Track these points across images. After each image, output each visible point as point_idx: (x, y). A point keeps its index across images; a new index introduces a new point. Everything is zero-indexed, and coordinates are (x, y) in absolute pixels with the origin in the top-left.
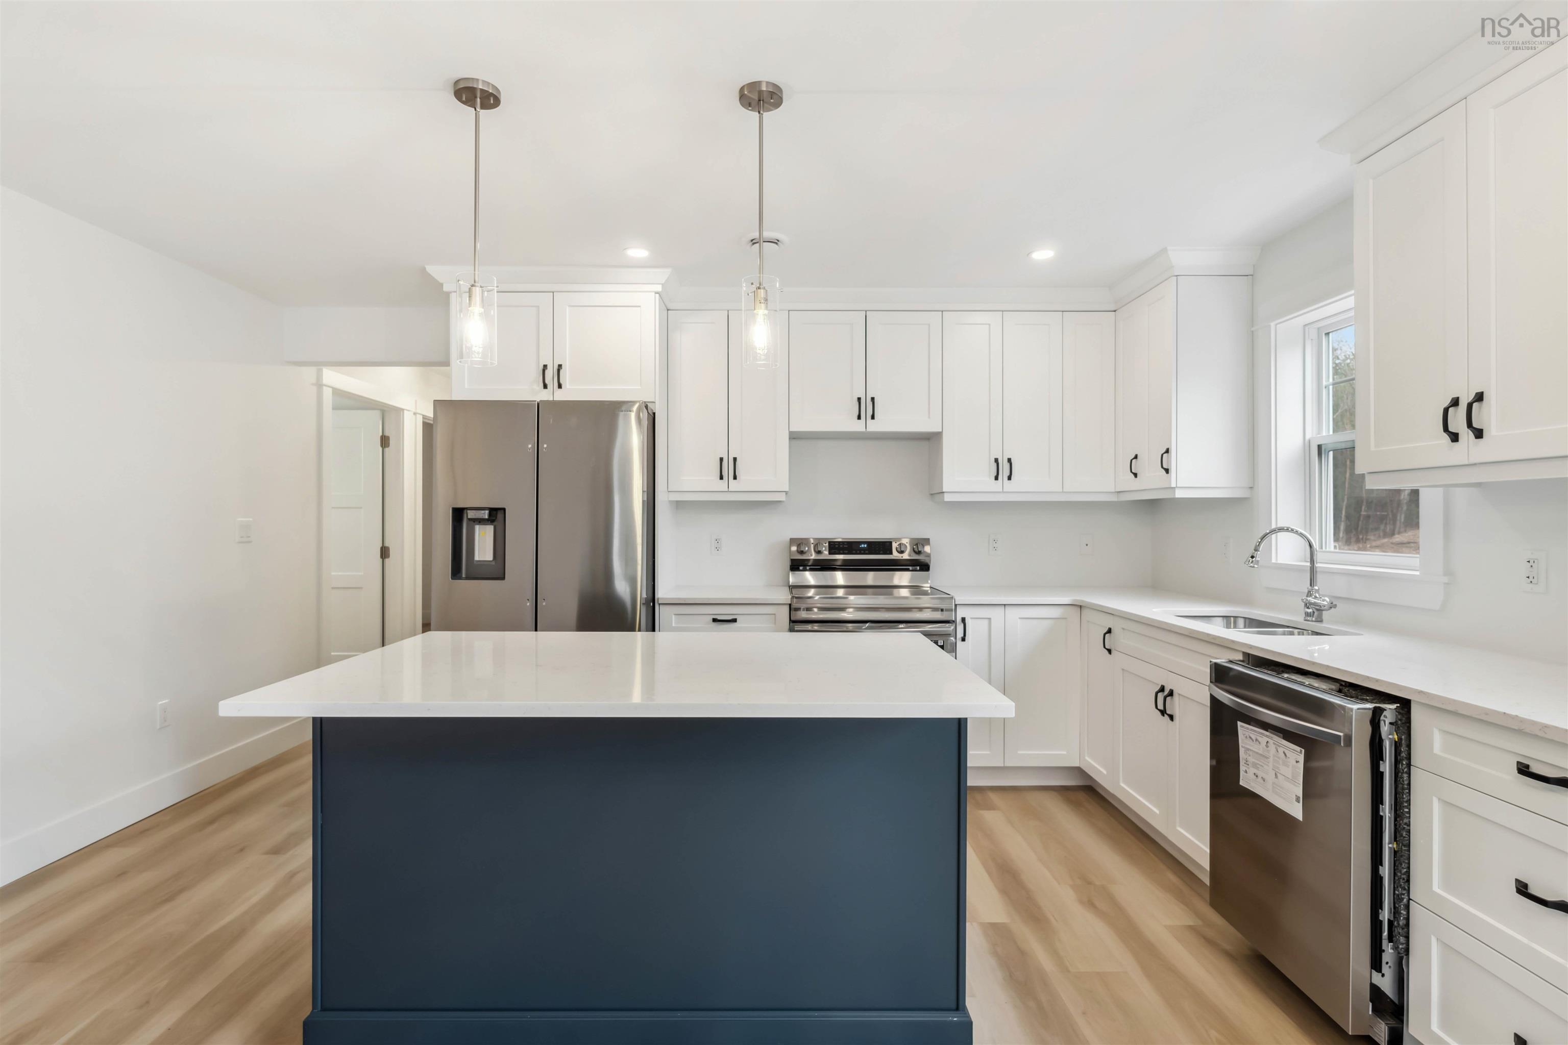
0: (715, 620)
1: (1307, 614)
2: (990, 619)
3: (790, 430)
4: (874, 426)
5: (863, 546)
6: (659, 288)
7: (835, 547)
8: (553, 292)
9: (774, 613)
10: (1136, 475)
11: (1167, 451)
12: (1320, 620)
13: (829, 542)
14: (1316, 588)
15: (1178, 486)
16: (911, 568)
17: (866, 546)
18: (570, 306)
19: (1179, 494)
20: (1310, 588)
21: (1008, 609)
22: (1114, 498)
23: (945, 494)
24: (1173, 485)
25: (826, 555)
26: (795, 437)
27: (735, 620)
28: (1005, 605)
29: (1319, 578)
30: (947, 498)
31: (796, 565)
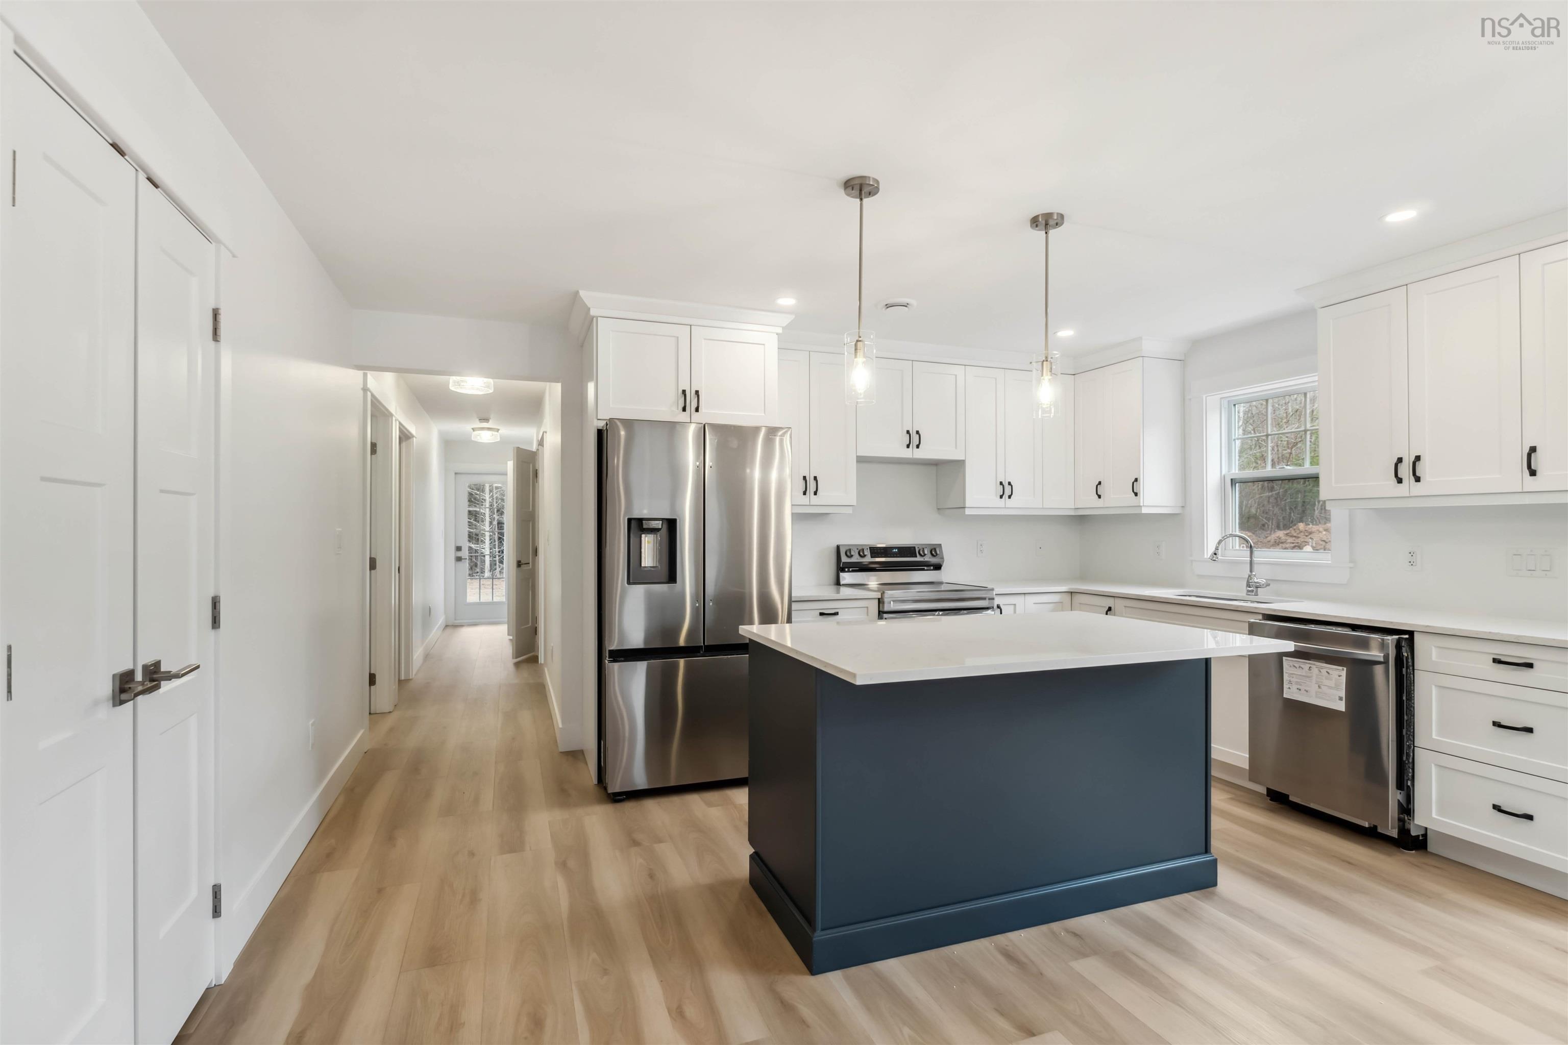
0: (821, 614)
1: (1249, 591)
2: (1015, 605)
3: (858, 455)
4: (919, 454)
5: (894, 550)
6: (780, 330)
7: (875, 552)
8: (691, 326)
9: (866, 606)
10: (1099, 497)
11: (1136, 480)
12: (1256, 595)
13: (870, 548)
14: (1254, 573)
15: (1145, 505)
16: (926, 568)
17: (897, 550)
18: (705, 339)
19: (1145, 511)
20: (1250, 573)
21: (1027, 597)
22: (1072, 513)
23: (966, 509)
24: (1142, 505)
25: (868, 559)
26: (861, 460)
27: (837, 614)
28: (1025, 594)
29: (1255, 567)
30: (968, 512)
31: (841, 568)
